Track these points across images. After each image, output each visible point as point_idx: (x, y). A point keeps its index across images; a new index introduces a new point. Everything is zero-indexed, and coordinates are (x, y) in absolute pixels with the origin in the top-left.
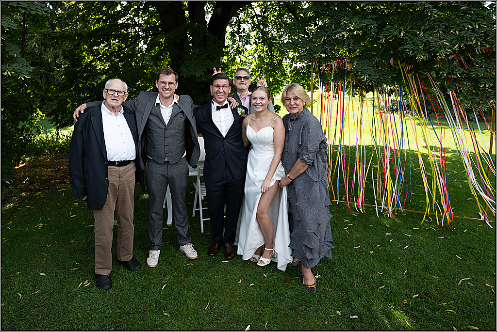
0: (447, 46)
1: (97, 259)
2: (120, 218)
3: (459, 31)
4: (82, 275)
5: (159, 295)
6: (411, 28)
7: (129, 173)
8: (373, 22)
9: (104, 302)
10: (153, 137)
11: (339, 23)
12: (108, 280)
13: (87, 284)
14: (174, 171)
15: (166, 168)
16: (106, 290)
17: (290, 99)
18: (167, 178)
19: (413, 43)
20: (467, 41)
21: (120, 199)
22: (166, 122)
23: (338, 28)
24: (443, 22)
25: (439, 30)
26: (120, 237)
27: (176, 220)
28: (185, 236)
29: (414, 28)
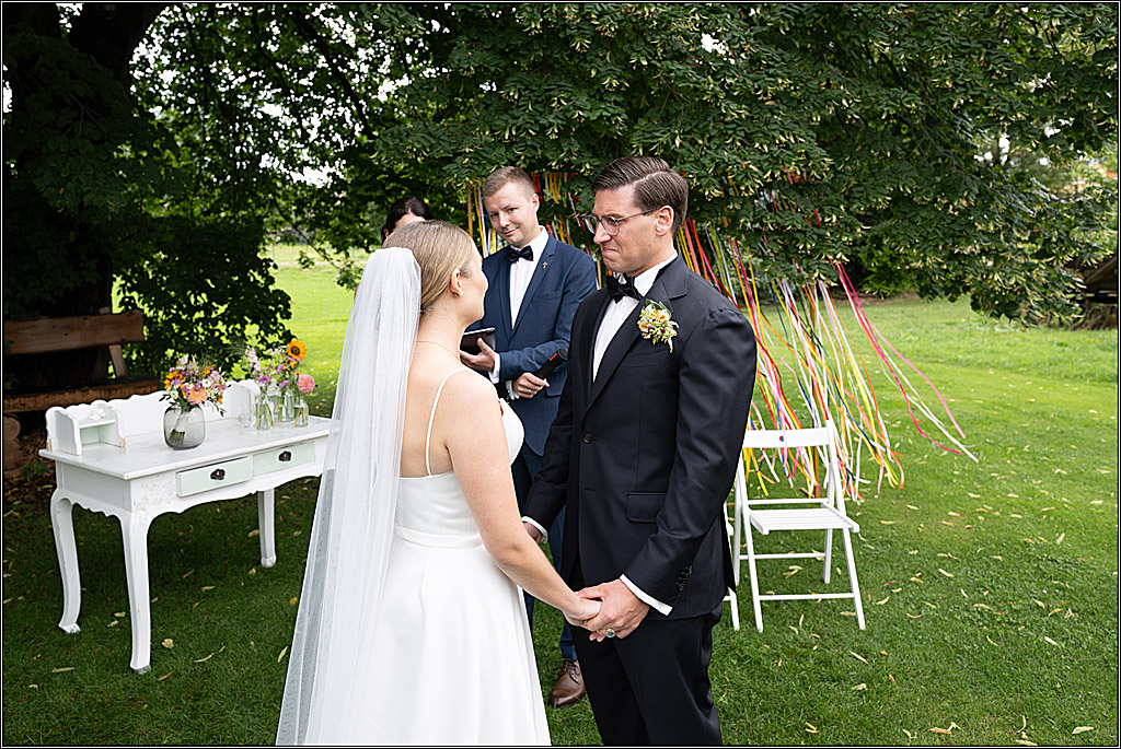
8: (619, 110)
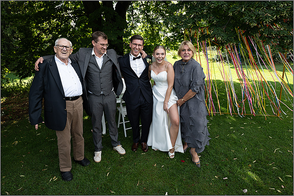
0: (270, 16)
1: (61, 162)
2: (74, 134)
3: (276, 8)
4: (51, 173)
5: (106, 180)
6: (248, 6)
7: (79, 104)
9: (69, 190)
10: (92, 78)
11: (203, 4)
12: (70, 174)
13: (55, 179)
14: (107, 100)
15: (102, 98)
16: (69, 181)
17: (186, 50)
18: (103, 105)
19: (249, 16)
20: (281, 13)
21: (74, 122)
22: (100, 68)
23: (204, 7)
24: (267, 2)
25: (264, 7)
26: (75, 146)
27: (110, 132)
28: (116, 141)
29: (250, 6)
